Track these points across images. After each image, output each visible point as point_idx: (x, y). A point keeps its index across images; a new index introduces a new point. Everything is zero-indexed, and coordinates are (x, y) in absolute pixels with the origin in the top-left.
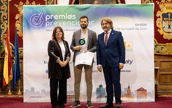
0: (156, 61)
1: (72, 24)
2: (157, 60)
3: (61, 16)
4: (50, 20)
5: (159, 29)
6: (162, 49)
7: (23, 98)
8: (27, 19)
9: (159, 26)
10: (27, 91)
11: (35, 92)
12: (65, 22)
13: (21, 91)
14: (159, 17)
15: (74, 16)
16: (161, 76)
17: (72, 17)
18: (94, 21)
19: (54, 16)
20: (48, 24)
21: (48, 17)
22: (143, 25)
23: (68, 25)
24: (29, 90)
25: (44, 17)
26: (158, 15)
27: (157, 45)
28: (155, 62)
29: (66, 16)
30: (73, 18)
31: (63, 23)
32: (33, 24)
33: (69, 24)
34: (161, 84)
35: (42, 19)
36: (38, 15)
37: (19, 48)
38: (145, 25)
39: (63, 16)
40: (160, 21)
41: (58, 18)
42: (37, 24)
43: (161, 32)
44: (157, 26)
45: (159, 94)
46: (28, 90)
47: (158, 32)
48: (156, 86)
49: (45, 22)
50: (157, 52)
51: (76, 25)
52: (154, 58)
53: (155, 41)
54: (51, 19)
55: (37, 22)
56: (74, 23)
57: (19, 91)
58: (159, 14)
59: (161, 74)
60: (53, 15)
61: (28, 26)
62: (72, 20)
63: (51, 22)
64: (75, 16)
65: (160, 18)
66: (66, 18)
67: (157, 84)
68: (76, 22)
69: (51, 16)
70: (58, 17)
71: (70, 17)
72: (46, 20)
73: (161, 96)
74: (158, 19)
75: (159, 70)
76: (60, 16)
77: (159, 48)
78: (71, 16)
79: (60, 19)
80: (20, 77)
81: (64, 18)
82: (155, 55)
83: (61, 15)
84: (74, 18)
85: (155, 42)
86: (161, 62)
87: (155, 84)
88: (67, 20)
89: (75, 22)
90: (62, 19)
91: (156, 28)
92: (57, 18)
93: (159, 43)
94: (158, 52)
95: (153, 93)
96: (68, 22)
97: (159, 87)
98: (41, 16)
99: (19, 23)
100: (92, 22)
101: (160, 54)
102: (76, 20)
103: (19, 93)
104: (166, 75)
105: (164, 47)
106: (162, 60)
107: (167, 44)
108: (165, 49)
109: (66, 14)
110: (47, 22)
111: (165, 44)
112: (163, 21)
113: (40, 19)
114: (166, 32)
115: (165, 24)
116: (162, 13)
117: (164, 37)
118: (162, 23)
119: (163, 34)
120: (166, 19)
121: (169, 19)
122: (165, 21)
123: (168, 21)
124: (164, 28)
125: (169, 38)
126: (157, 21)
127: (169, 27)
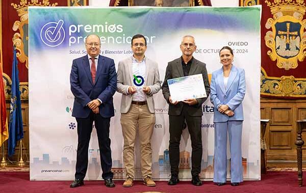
0: (263, 109)
1: (117, 41)
2: (265, 105)
3: (96, 27)
4: (77, 34)
5: (269, 51)
6: (274, 87)
7: (29, 172)
8: (36, 33)
9: (270, 46)
10: (36, 159)
11: (51, 163)
13: (23, 160)
14: (271, 29)
15: (119, 27)
16: (272, 133)
17: (117, 29)
18: (155, 37)
19: (84, 27)
20: (72, 40)
21: (73, 29)
22: (242, 44)
23: (108, 42)
24: (40, 160)
25: (66, 28)
26: (268, 26)
27: (267, 79)
28: (261, 109)
29: (106, 26)
30: (117, 31)
32: (46, 41)
33: (110, 42)
34: (271, 148)
35: (61, 31)
36: (55, 25)
37: (21, 83)
38: (245, 44)
39: (100, 28)
40: (272, 36)
41: (92, 30)
42: (53, 41)
43: (273, 56)
44: (266, 44)
45: (268, 165)
46: (38, 158)
47: (268, 56)
48: (263, 152)
49: (67, 36)
50: (266, 92)
51: (124, 42)
52: (261, 102)
53: (262, 72)
54: (79, 31)
55: (53, 37)
56: (119, 40)
57: (21, 159)
58: (270, 24)
59: (272, 131)
60: (82, 26)
61: (38, 44)
62: (116, 34)
63: (79, 38)
64: (122, 26)
65: (272, 31)
66: (106, 31)
67: (266, 148)
68: (124, 38)
69: (79, 26)
70: (91, 28)
71: (112, 28)
72: (70, 34)
73: (271, 170)
74: (268, 33)
75: (268, 124)
76: (94, 26)
77: (269, 84)
78: (114, 26)
79: (94, 31)
80: (23, 135)
81: (103, 31)
82: (262, 97)
83: (96, 25)
84: (120, 30)
85: (263, 75)
86: (272, 109)
87: (261, 149)
88: (109, 34)
89: (121, 38)
90: (98, 31)
91: (265, 49)
92: (90, 31)
93: (268, 76)
94: (268, 92)
95: (258, 165)
96: (109, 38)
97: (269, 154)
98: (61, 27)
99: (20, 38)
100: (152, 37)
101: (270, 96)
102: (124, 35)
103: (21, 163)
104: (280, 133)
105: (278, 83)
106: (274, 106)
107: (284, 77)
108: (280, 87)
109: (106, 23)
110: (71, 36)
111: (280, 77)
112: (278, 37)
113: (59, 31)
114: (282, 57)
115: (281, 42)
116: (275, 23)
117: (279, 65)
118: (275, 40)
119: (277, 60)
120: (283, 33)
121: (288, 33)
122: (280, 36)
123: (285, 37)
124: (278, 48)
125: (287, 67)
126: (266, 37)
127: (288, 48)
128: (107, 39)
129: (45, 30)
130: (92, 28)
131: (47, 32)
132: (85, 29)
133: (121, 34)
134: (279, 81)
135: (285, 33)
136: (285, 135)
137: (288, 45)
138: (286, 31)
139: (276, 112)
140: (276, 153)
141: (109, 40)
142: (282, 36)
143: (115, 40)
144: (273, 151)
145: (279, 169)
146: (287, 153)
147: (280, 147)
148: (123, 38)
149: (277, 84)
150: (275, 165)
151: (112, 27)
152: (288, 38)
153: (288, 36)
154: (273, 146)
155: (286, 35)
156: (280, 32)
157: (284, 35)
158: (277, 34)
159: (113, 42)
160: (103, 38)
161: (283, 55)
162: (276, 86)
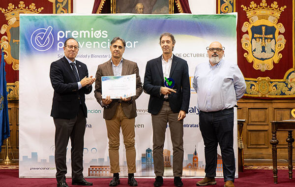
1: (102, 46)
2: (242, 106)
3: (83, 33)
5: (246, 54)
6: (251, 88)
7: (18, 169)
8: (27, 38)
9: (246, 48)
11: (39, 160)
12: (90, 42)
14: (247, 32)
15: (105, 33)
16: (249, 132)
17: (102, 35)
18: (137, 42)
19: (71, 33)
20: (60, 45)
21: (61, 35)
23: (94, 47)
24: (29, 157)
25: (54, 33)
26: (244, 29)
28: (238, 109)
29: (92, 32)
30: (103, 36)
31: (87, 45)
32: (36, 46)
34: (249, 147)
35: (50, 36)
36: (44, 31)
37: (7, 84)
39: (87, 33)
40: (248, 39)
41: (79, 35)
42: (42, 46)
43: (250, 58)
44: (243, 47)
45: (245, 164)
46: (27, 157)
47: (245, 58)
48: (240, 151)
49: (56, 42)
52: (238, 103)
54: (67, 37)
55: (42, 42)
56: (104, 45)
57: (7, 158)
58: (246, 27)
59: (249, 131)
60: (70, 31)
61: (29, 49)
62: (101, 40)
64: (107, 32)
65: (248, 34)
66: (92, 37)
67: (243, 147)
68: (109, 43)
69: (67, 32)
70: (78, 34)
71: (98, 34)
72: (58, 40)
73: (248, 168)
74: (244, 36)
75: (245, 124)
76: (81, 32)
78: (99, 32)
79: (81, 37)
81: (89, 37)
83: (83, 31)
84: (105, 36)
86: (249, 109)
87: (239, 148)
88: (93, 40)
90: (85, 37)
91: (241, 51)
92: (77, 37)
96: (94, 43)
97: (246, 152)
98: (50, 33)
100: (135, 43)
101: (247, 96)
102: (109, 40)
104: (258, 132)
105: (254, 83)
106: (251, 106)
107: (260, 78)
108: (256, 87)
109: (92, 29)
110: (59, 41)
111: (256, 78)
112: (254, 40)
113: (48, 37)
114: (258, 58)
115: (257, 45)
116: (251, 26)
117: (255, 67)
118: (251, 42)
119: (253, 61)
120: (259, 36)
121: (263, 36)
122: (255, 38)
123: (261, 39)
124: (255, 51)
125: (263, 68)
126: (242, 39)
127: (264, 50)
128: (93, 45)
129: (35, 35)
131: (36, 38)
132: (73, 35)
133: (105, 40)
134: (255, 82)
135: (261, 36)
136: (262, 134)
137: (263, 48)
138: (261, 34)
139: (253, 112)
140: (253, 152)
141: (94, 45)
142: (258, 39)
143: (100, 45)
144: (250, 149)
145: (256, 168)
146: (264, 152)
147: (257, 146)
148: (107, 43)
149: (254, 85)
150: (252, 164)
151: (97, 33)
152: (263, 41)
153: (263, 39)
154: (251, 145)
155: (262, 38)
156: (256, 35)
157: (260, 38)
158: (253, 37)
159: (99, 47)
160: (89, 43)
161: (259, 57)
162: (253, 87)
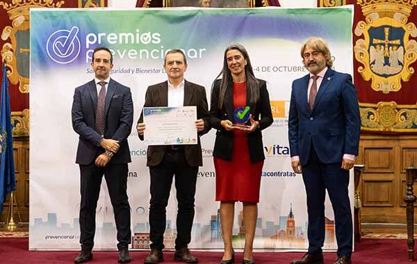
1: (152, 56)
3: (124, 37)
5: (361, 68)
6: (368, 118)
7: (28, 238)
8: (41, 45)
9: (361, 59)
10: (38, 221)
11: (59, 225)
12: (135, 51)
14: (362, 37)
15: (156, 36)
16: (366, 184)
17: (152, 39)
18: (204, 49)
19: (107, 36)
21: (91, 39)
23: (141, 57)
25: (82, 37)
26: (358, 32)
29: (138, 35)
30: (153, 42)
31: (129, 54)
32: (53, 55)
34: (365, 205)
39: (130, 37)
40: (364, 47)
41: (118, 40)
42: (64, 56)
43: (367, 74)
44: (356, 58)
46: (41, 219)
47: (359, 74)
48: (356, 211)
49: (84, 49)
51: (162, 57)
54: (100, 42)
55: (64, 50)
56: (155, 54)
58: (361, 29)
59: (365, 181)
60: (104, 34)
61: (44, 61)
64: (159, 35)
65: (364, 39)
66: (138, 42)
68: (162, 51)
69: (100, 35)
70: (116, 38)
71: (147, 38)
72: (87, 46)
73: (366, 237)
74: (359, 42)
76: (121, 35)
77: (362, 113)
78: (148, 35)
79: (121, 42)
81: (133, 42)
83: (124, 34)
84: (157, 40)
86: (365, 149)
87: (355, 208)
88: (139, 46)
89: (158, 51)
90: (127, 42)
96: (141, 51)
98: (75, 36)
100: (201, 50)
102: (162, 47)
104: (377, 184)
105: (373, 111)
106: (369, 144)
107: (382, 104)
108: (376, 117)
109: (138, 31)
110: (89, 49)
111: (376, 103)
112: (372, 47)
113: (72, 42)
114: (378, 75)
115: (377, 54)
116: (369, 27)
117: (375, 87)
118: (369, 51)
119: (371, 80)
120: (379, 41)
121: (386, 41)
122: (375, 45)
123: (382, 47)
124: (374, 63)
125: (387, 89)
126: (356, 47)
127: (387, 63)
128: (139, 54)
130: (118, 38)
131: (55, 44)
132: (109, 39)
133: (156, 46)
134: (375, 108)
135: (383, 42)
136: (384, 186)
137: (387, 59)
138: (384, 39)
139: (371, 154)
140: (371, 213)
141: (141, 54)
142: (378, 46)
143: (150, 53)
145: (377, 236)
146: (387, 212)
147: (377, 204)
148: (160, 51)
149: (372, 114)
150: (370, 230)
151: (146, 36)
152: (387, 49)
153: (387, 46)
154: (368, 202)
155: (384, 45)
156: (375, 41)
157: (381, 44)
158: (371, 44)
159: (148, 57)
160: (133, 52)
161: (380, 73)
162: (371, 116)
